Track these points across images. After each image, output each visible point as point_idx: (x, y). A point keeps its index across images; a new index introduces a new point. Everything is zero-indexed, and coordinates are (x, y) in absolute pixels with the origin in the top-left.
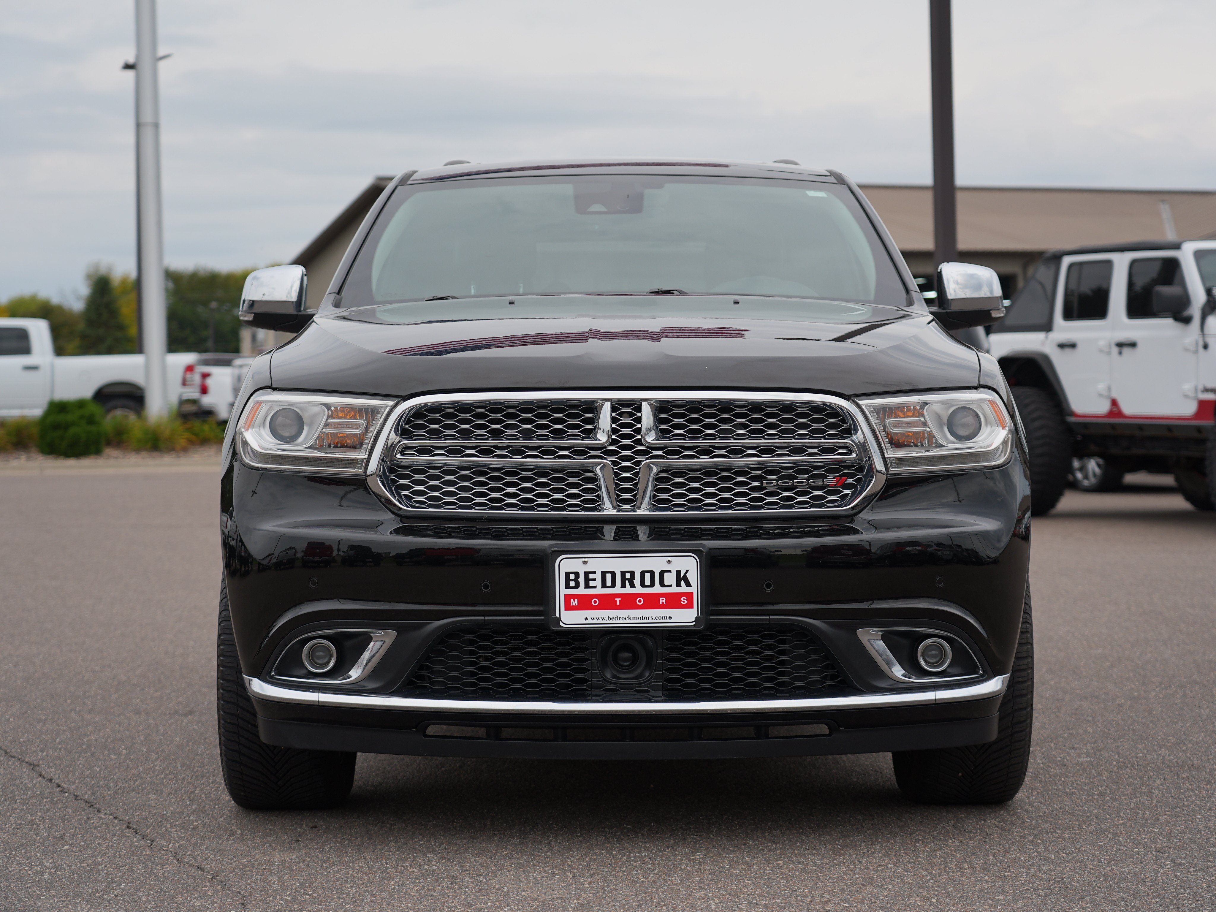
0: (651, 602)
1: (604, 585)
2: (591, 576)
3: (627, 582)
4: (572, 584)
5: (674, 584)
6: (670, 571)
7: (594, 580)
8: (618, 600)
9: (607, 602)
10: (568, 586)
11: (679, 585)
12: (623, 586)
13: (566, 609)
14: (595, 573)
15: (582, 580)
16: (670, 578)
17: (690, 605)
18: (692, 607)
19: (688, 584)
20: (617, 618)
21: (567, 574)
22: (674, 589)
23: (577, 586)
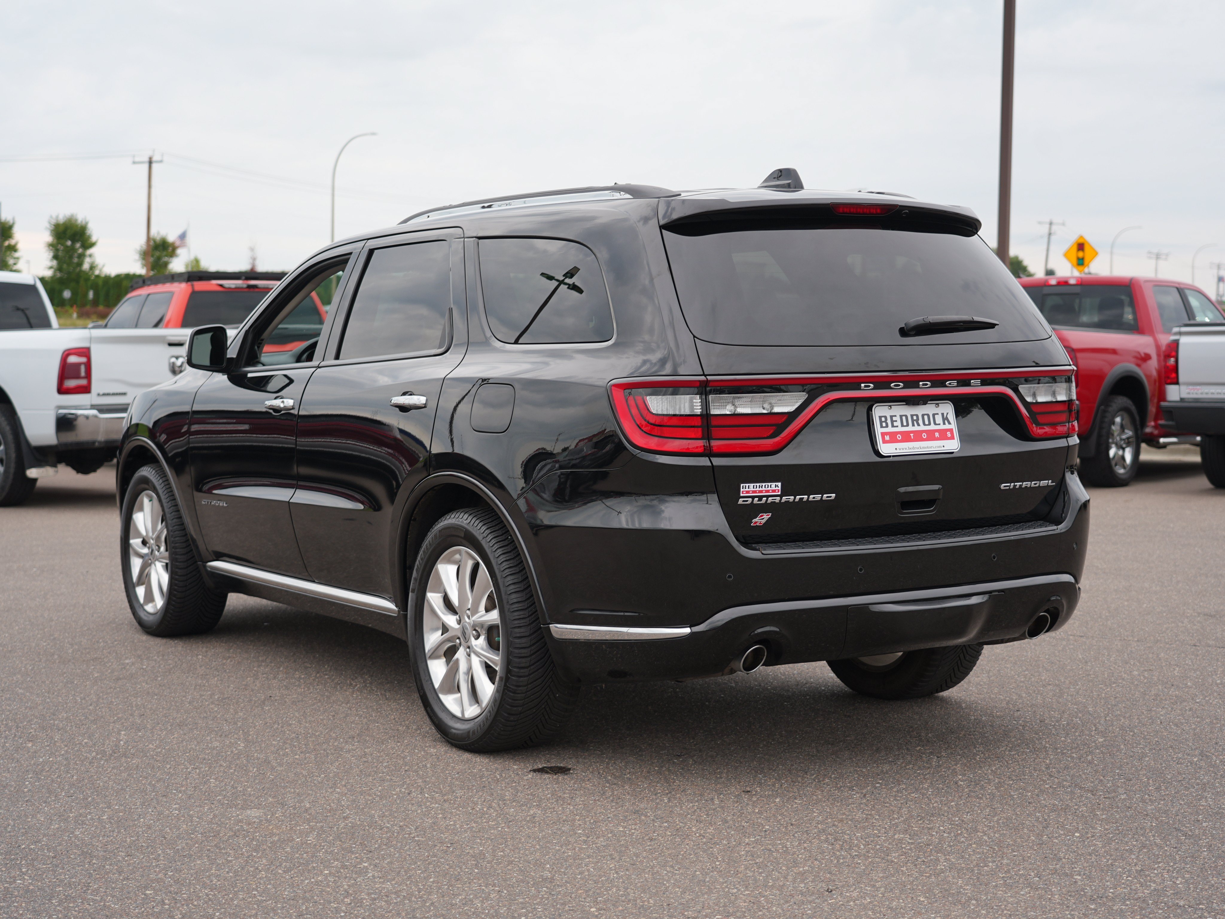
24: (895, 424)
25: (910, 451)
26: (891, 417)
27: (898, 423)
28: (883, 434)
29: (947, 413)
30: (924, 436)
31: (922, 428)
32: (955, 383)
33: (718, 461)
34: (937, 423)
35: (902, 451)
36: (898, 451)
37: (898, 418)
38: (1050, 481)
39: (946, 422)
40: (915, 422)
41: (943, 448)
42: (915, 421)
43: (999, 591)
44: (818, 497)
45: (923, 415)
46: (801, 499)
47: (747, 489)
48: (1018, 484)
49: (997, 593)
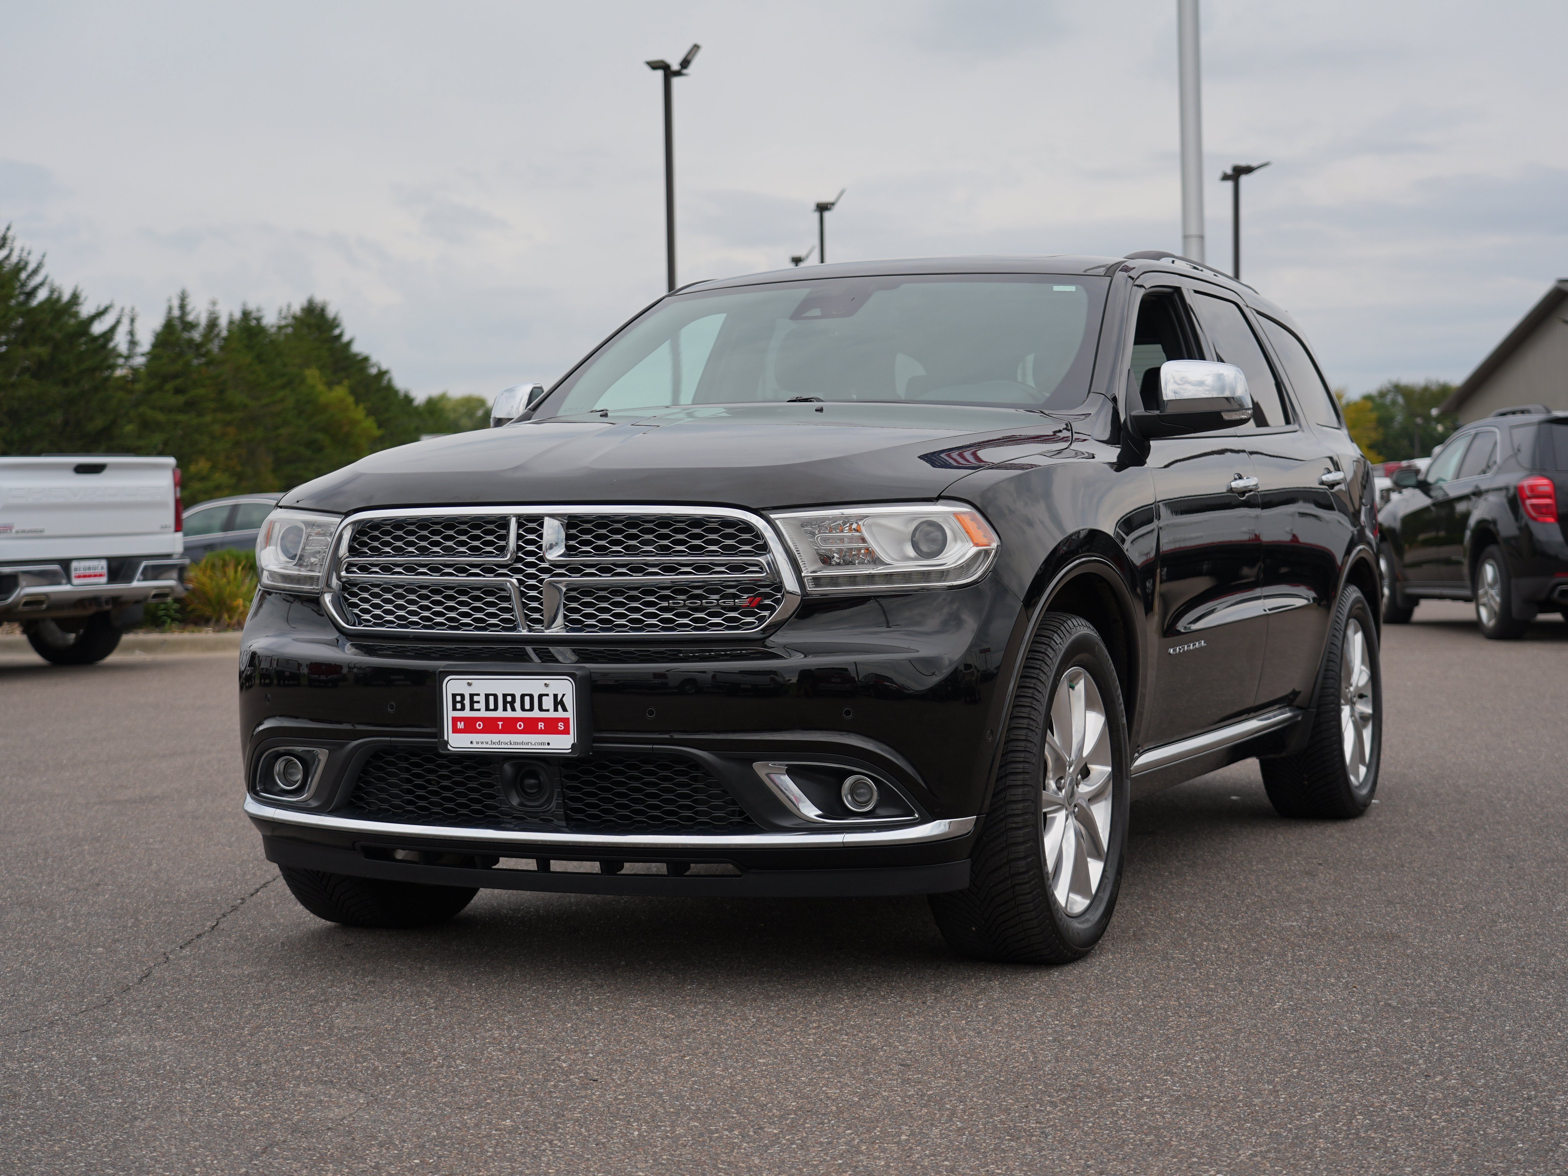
0: (531, 726)
1: (487, 709)
2: (476, 698)
3: (508, 705)
4: (459, 706)
5: (552, 708)
6: (547, 695)
7: (478, 702)
8: (500, 723)
9: (490, 726)
10: (454, 709)
11: (556, 710)
12: (505, 709)
13: (454, 732)
14: (478, 695)
15: (467, 702)
16: (548, 703)
17: (566, 732)
18: (568, 733)
19: (565, 710)
20: (499, 743)
21: (454, 696)
22: (552, 714)
23: (463, 709)
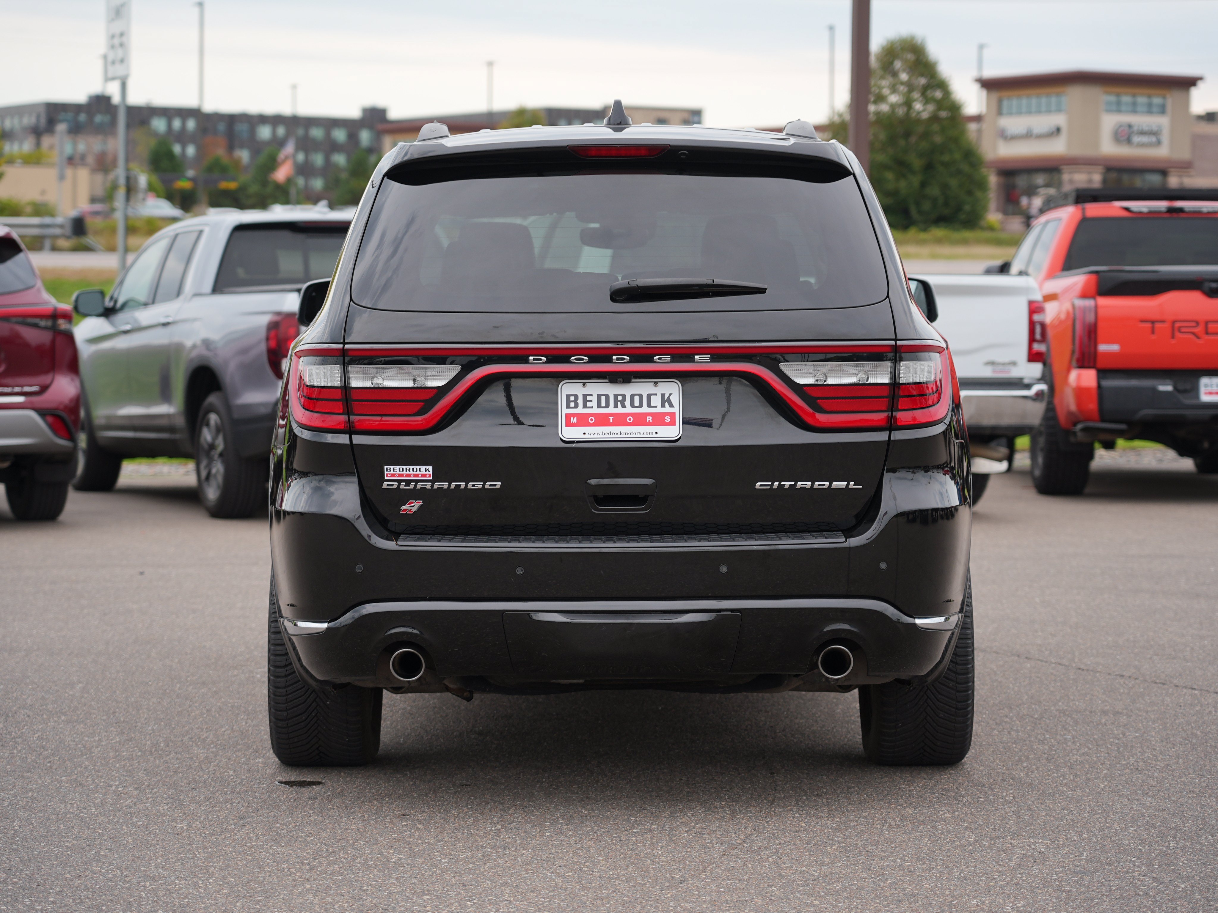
24: (589, 404)
25: (605, 436)
26: (585, 396)
27: (595, 404)
28: (568, 416)
29: (670, 394)
30: (630, 419)
31: (629, 409)
32: (668, 358)
33: (358, 439)
34: (652, 405)
35: (592, 436)
36: (587, 436)
37: (595, 399)
38: (852, 483)
39: (667, 404)
40: (619, 403)
41: (655, 435)
42: (620, 401)
43: (733, 610)
44: (479, 485)
45: (632, 396)
46: (458, 486)
47: (392, 472)
48: (787, 484)
49: (730, 613)
